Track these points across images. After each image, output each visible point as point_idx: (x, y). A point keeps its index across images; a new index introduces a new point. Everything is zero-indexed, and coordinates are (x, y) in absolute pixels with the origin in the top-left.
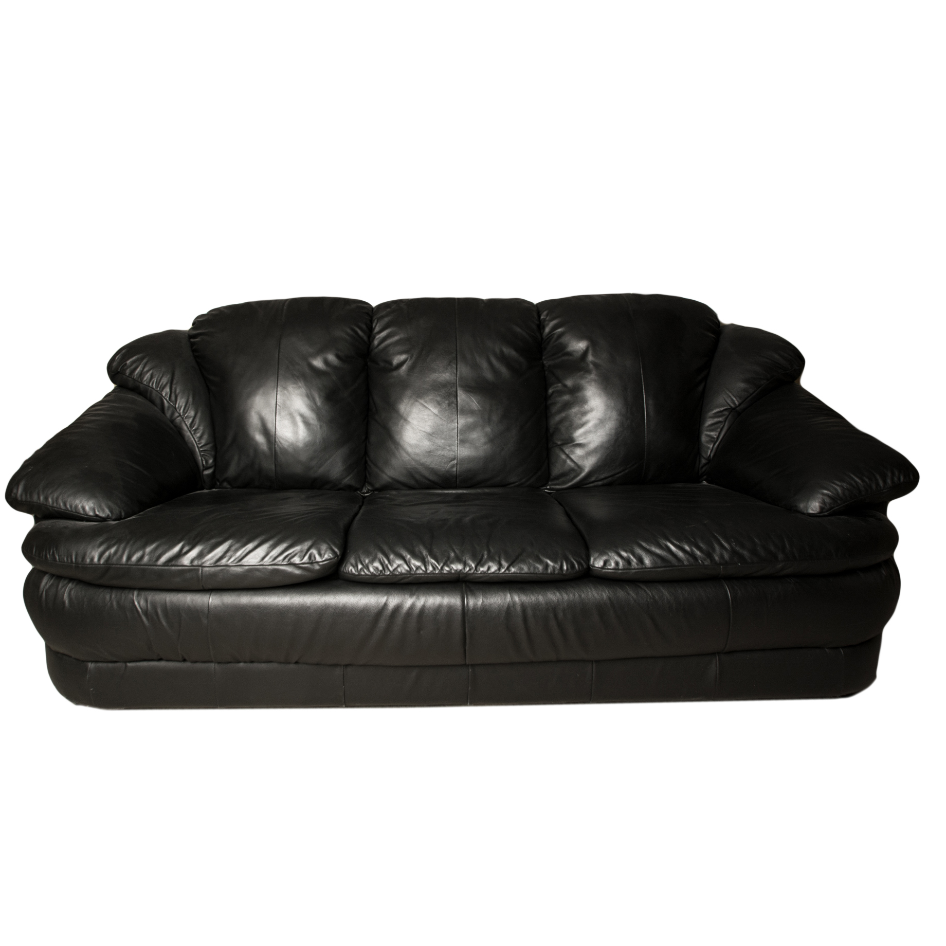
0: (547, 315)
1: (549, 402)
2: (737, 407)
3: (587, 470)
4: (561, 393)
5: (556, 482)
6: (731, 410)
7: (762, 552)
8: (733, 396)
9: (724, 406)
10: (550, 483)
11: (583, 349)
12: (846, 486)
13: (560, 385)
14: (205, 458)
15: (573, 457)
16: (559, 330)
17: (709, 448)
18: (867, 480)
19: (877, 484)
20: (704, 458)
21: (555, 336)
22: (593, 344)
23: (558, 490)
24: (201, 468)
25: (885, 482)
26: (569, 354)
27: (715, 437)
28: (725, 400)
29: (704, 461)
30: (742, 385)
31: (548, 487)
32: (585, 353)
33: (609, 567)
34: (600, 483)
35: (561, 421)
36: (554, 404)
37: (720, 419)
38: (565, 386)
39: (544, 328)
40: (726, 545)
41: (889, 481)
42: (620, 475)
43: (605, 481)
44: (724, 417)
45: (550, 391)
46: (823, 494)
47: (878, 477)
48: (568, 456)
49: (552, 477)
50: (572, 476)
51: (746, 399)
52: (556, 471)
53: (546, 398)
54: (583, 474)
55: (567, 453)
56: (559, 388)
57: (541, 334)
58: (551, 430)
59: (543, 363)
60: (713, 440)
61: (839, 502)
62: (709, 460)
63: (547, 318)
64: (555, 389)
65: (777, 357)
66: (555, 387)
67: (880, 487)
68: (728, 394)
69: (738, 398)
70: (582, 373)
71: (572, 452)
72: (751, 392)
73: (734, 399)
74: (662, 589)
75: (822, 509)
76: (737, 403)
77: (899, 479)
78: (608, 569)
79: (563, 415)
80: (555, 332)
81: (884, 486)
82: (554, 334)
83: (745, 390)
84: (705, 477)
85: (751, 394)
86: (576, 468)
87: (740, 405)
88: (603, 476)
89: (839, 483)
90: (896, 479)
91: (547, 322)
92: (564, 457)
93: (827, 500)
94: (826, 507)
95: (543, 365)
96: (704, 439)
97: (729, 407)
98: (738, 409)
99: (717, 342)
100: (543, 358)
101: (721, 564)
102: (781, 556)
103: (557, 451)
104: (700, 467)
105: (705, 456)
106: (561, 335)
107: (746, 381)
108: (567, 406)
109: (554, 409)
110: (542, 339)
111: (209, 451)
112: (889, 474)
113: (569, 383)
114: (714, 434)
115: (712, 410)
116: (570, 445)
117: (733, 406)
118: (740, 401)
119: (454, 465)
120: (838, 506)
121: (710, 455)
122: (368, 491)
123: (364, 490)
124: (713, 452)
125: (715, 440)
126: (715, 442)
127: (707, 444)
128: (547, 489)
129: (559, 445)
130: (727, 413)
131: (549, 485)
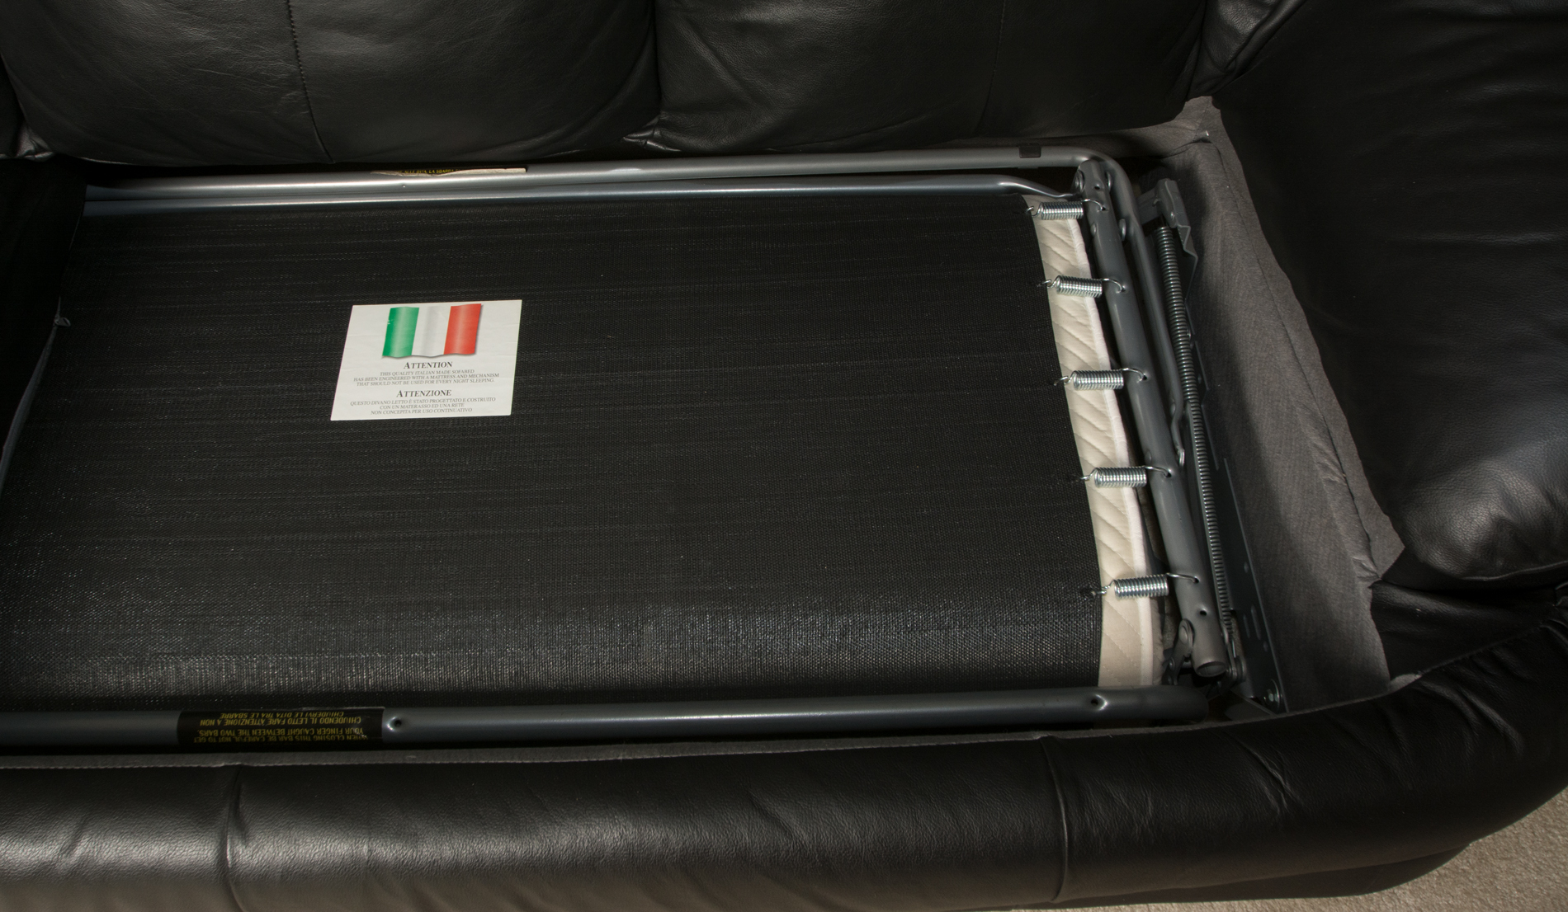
3: (782, 110)
10: (664, 116)
17: (1237, 35)
20: (1214, 63)
29: (1210, 70)
31: (657, 133)
48: (719, 57)
49: (667, 105)
86: (743, 97)
92: (705, 53)
104: (1196, 81)
105: (1217, 59)
121: (1235, 58)
122: (39, 149)
123: (27, 146)
124: (1250, 48)
125: (1267, 12)
126: (1263, 17)
127: (1235, 20)
128: (651, 138)
129: (687, 11)
131: (661, 125)
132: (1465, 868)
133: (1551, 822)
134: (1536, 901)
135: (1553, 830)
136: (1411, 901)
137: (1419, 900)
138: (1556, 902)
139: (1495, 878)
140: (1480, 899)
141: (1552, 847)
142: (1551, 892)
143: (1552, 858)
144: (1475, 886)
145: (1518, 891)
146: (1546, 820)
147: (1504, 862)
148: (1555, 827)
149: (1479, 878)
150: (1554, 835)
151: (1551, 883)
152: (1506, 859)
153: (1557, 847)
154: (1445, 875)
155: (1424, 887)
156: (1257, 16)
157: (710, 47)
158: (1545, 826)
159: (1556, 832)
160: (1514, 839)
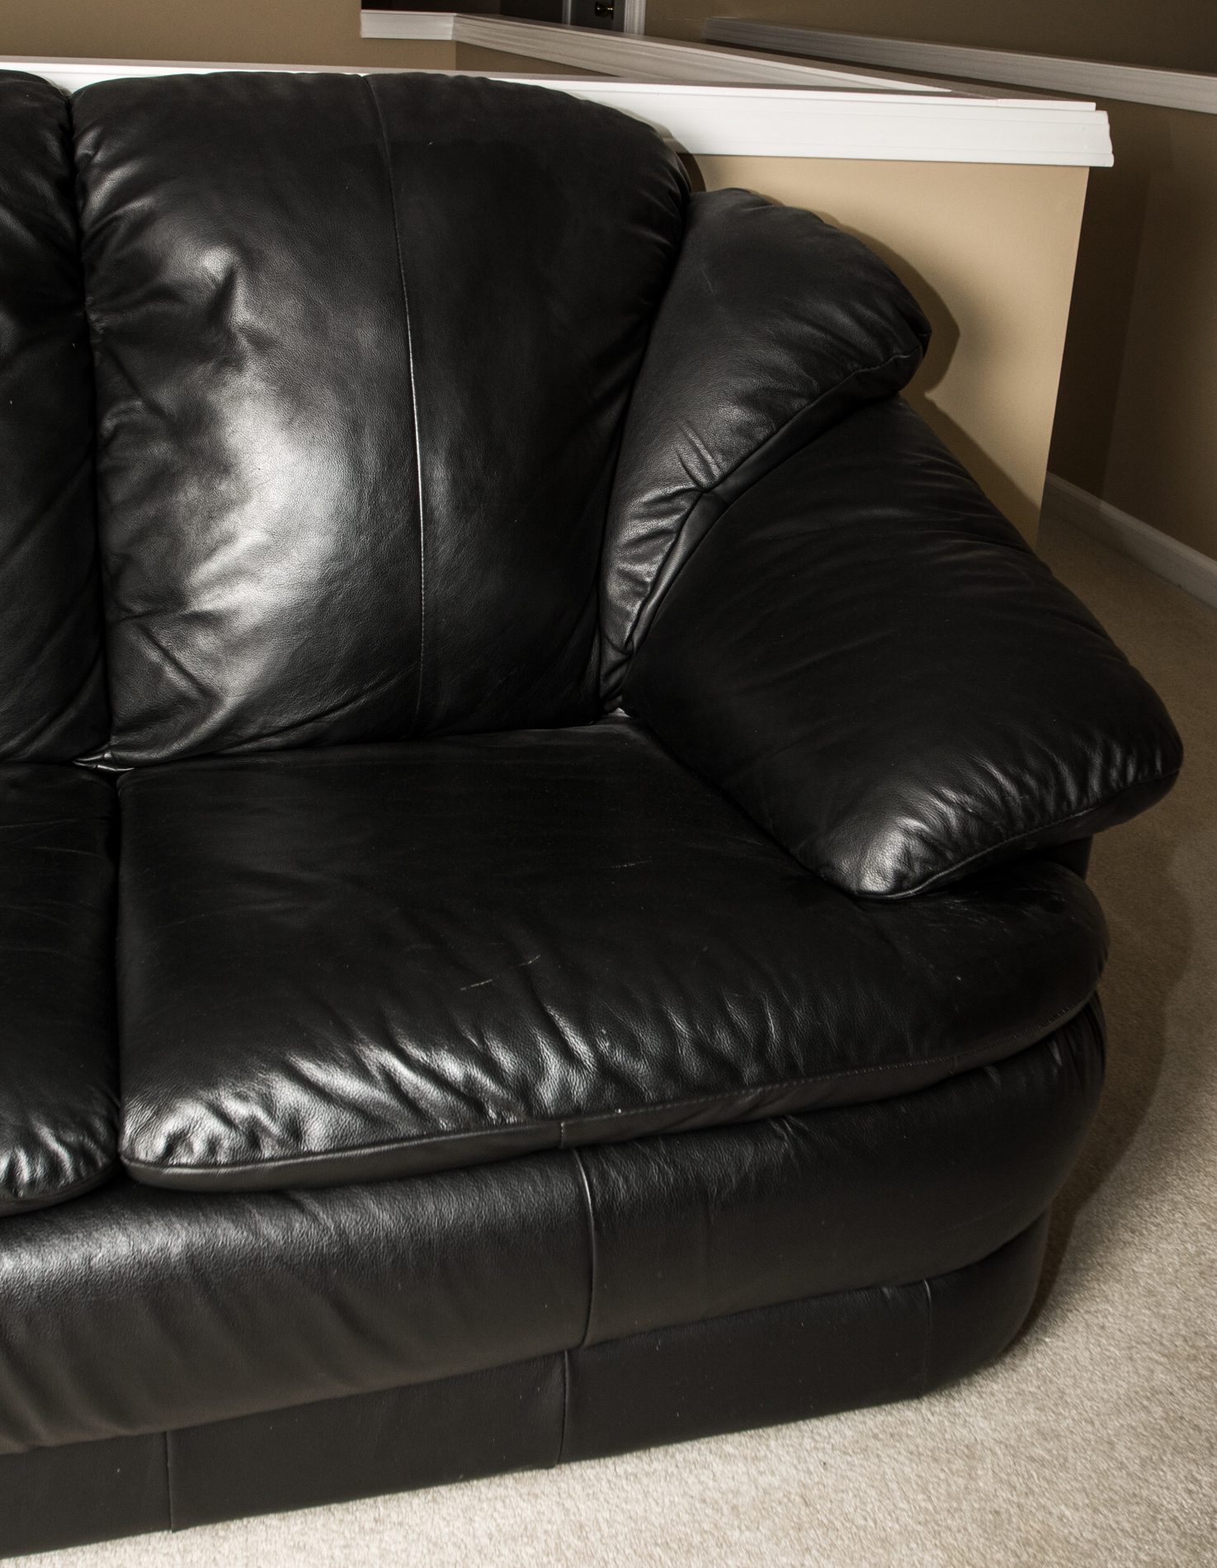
0: (97, 146)
1: (106, 463)
2: (717, 484)
3: (230, 702)
4: (142, 434)
5: (133, 737)
6: (700, 493)
7: (692, 1064)
8: (706, 447)
9: (679, 481)
10: (114, 741)
11: (214, 280)
12: (974, 808)
13: (138, 403)
15: (182, 657)
16: (136, 205)
17: (628, 614)
18: (1032, 783)
19: (1062, 795)
20: (614, 647)
21: (123, 228)
22: (249, 259)
23: (140, 765)
25: (1083, 786)
26: (169, 294)
27: (648, 580)
28: (681, 460)
29: (612, 656)
30: (735, 414)
31: (107, 755)
32: (224, 293)
33: (184, 1160)
34: (275, 741)
35: (141, 536)
36: (120, 470)
37: (664, 523)
38: (154, 408)
39: (85, 192)
40: (580, 1047)
41: (1095, 784)
42: (337, 714)
43: (293, 736)
44: (676, 517)
45: (109, 424)
46: (907, 832)
47: (1065, 770)
48: (167, 654)
49: (118, 723)
50: (183, 719)
51: (744, 459)
52: (131, 700)
53: (93, 446)
54: (219, 716)
55: (164, 643)
56: (135, 417)
57: (76, 214)
58: (113, 562)
59: (86, 317)
60: (640, 589)
61: (950, 855)
62: (626, 650)
63: (99, 157)
64: (125, 419)
65: (843, 319)
66: (124, 412)
67: (1069, 803)
68: (692, 443)
69: (720, 458)
70: (210, 366)
71: (182, 642)
72: (761, 437)
73: (709, 458)
74: (372, 1206)
75: (900, 879)
76: (716, 472)
77: (1123, 774)
78: (180, 1165)
79: (150, 510)
80: (120, 212)
81: (1080, 800)
82: (117, 218)
83: (742, 430)
84: (620, 698)
85: (760, 445)
86: (193, 693)
87: (724, 478)
88: (282, 721)
89: (951, 795)
90: (1114, 774)
91: (95, 172)
92: (154, 656)
93: (917, 848)
94: (911, 874)
95: (86, 328)
96: (615, 588)
97: (692, 486)
98: (718, 489)
99: (670, 260)
100: (89, 299)
101: (559, 1117)
102: (750, 1071)
103: (132, 636)
104: (604, 671)
105: (616, 642)
106: (144, 222)
107: (748, 400)
108: (163, 480)
109: (119, 491)
110: (79, 232)
112: (1098, 761)
113: (166, 397)
114: (646, 570)
115: (643, 492)
116: (171, 616)
117: (703, 480)
118: (725, 466)
120: (946, 869)
121: (631, 639)
124: (642, 626)
125: (649, 590)
126: (647, 595)
128: (102, 761)
129: (136, 617)
130: (685, 503)
131: (111, 748)
156: (639, 595)
157: (161, 648)
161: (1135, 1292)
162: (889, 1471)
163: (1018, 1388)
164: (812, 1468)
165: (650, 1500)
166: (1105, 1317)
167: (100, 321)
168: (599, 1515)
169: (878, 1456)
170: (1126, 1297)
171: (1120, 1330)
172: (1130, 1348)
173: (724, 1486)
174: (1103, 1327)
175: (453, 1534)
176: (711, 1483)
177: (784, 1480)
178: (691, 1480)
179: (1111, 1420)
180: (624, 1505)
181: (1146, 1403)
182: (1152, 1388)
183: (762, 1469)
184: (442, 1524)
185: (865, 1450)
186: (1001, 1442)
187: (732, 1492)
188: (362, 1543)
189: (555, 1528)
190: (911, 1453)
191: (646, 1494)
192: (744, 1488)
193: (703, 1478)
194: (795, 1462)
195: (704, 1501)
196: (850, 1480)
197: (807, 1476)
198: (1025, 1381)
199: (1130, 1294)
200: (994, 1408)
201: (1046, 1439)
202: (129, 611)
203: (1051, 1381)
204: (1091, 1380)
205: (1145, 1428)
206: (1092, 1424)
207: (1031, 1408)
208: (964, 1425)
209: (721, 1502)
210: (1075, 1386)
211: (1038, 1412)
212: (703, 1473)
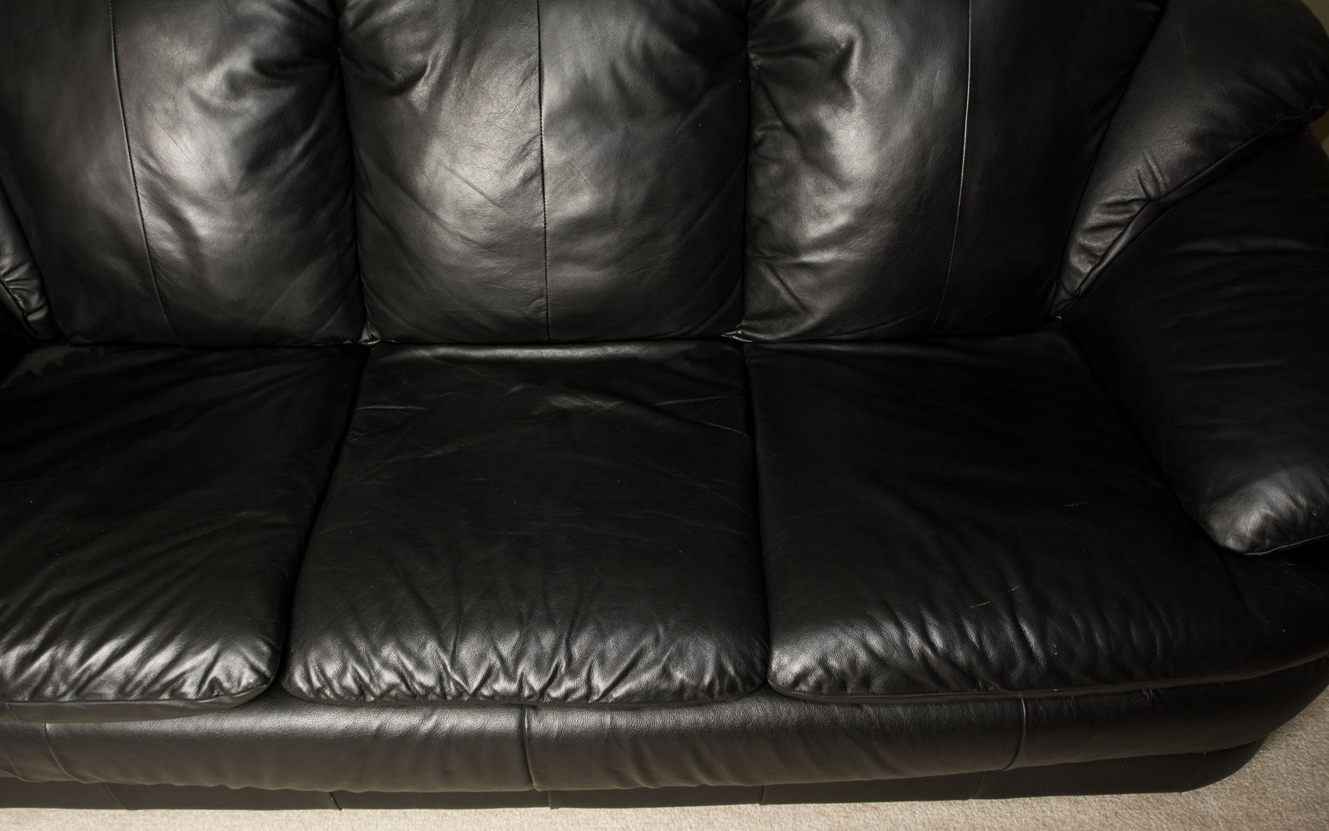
1: (754, 158)
2: (1161, 196)
3: (818, 316)
4: (779, 144)
5: (754, 324)
6: (1148, 202)
8: (1161, 171)
9: (1135, 192)
10: (744, 323)
13: (779, 124)
14: (20, 296)
15: (792, 285)
17: (1080, 273)
20: (1066, 291)
22: (864, 35)
23: (757, 341)
24: (19, 313)
26: (809, 51)
27: (1099, 253)
28: (1139, 176)
29: (1064, 296)
31: (739, 330)
32: (844, 58)
33: (804, 690)
35: (774, 209)
37: (1118, 218)
38: (791, 128)
40: (1039, 653)
42: (884, 326)
44: (1129, 215)
45: (758, 133)
48: (783, 283)
49: (747, 314)
50: (788, 320)
51: (1185, 182)
52: (757, 303)
53: (747, 143)
54: (810, 322)
55: (781, 275)
56: (778, 132)
59: (747, 56)
60: (1093, 257)
62: (1075, 296)
64: (769, 132)
66: (769, 128)
69: (1167, 178)
71: (792, 277)
72: (1199, 167)
73: (1160, 177)
76: (1162, 188)
78: (802, 692)
85: (1199, 173)
86: (798, 308)
87: (1168, 193)
92: (775, 283)
95: (748, 62)
96: (1075, 253)
97: (1144, 196)
98: (1162, 200)
100: (750, 43)
103: (762, 268)
104: (1055, 303)
105: (1068, 289)
108: (791, 175)
111: (24, 280)
113: (798, 120)
114: (1097, 244)
115: (1105, 195)
116: (788, 261)
117: (1153, 193)
118: (1171, 185)
119: (541, 307)
121: (1079, 288)
122: (373, 338)
123: (365, 337)
124: (1088, 282)
125: (1098, 260)
126: (1096, 263)
127: (1079, 265)
128: (737, 335)
129: (766, 258)
130: (1136, 208)
131: (742, 328)
132: (1246, 784)
133: (1296, 758)
134: (1293, 804)
135: (1299, 763)
136: (1214, 803)
137: (1220, 803)
138: (1306, 805)
139: (1266, 790)
140: (1258, 803)
141: (1299, 773)
142: (1302, 799)
143: (1299, 779)
144: (1254, 795)
145: (1281, 798)
146: (1293, 757)
147: (1270, 781)
148: (1300, 761)
149: (1256, 790)
150: (1299, 766)
151: (1301, 794)
152: (1271, 779)
153: (1302, 773)
154: (1234, 788)
155: (1222, 796)
156: (1091, 262)
157: (779, 279)
158: (1293, 760)
159: (1301, 764)
160: (1275, 768)
161: (1321, 725)
162: (1154, 825)
163: (1238, 781)
164: (1108, 814)
165: (1014, 818)
166: (1300, 740)
167: (757, 61)
168: (985, 822)
169: (1148, 813)
170: (1316, 728)
171: (1308, 752)
172: (1313, 766)
173: (1056, 817)
174: (1297, 748)
175: (904, 819)
176: (1049, 813)
177: (1092, 819)
178: (1038, 808)
179: (1294, 815)
180: (999, 819)
181: (1317, 807)
182: (1323, 797)
183: (1079, 809)
184: (898, 812)
185: (1140, 808)
186: (1223, 817)
187: (1061, 821)
188: (856, 817)
189: (960, 826)
190: (1168, 815)
191: (1012, 813)
192: (1068, 820)
193: (1044, 809)
194: (1099, 808)
195: (1045, 825)
196: (1130, 827)
197: (1105, 819)
198: (1244, 778)
199: (1318, 726)
200: (1221, 792)
201: (1250, 820)
202: (762, 253)
203: (1259, 781)
204: (1284, 784)
205: (1314, 824)
206: (1281, 815)
207: (1244, 797)
208: (1202, 802)
209: (1053, 826)
210: (1274, 787)
211: (1248, 801)
212: (1045, 806)
